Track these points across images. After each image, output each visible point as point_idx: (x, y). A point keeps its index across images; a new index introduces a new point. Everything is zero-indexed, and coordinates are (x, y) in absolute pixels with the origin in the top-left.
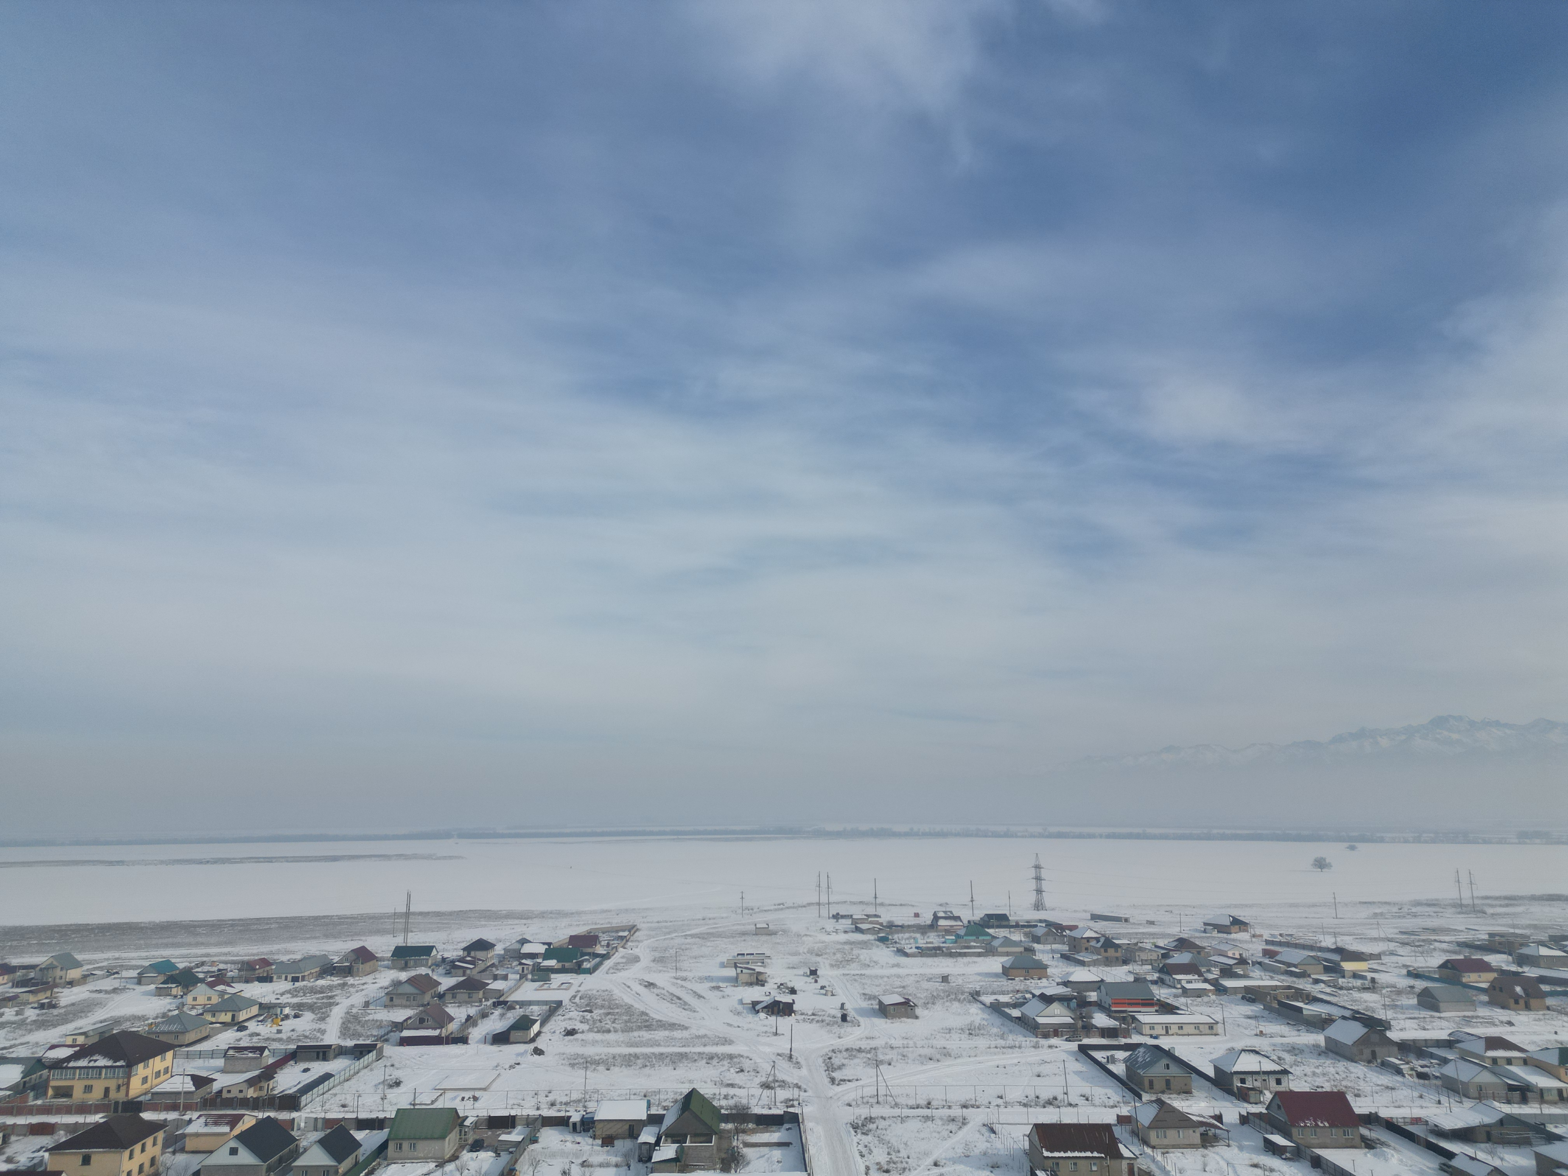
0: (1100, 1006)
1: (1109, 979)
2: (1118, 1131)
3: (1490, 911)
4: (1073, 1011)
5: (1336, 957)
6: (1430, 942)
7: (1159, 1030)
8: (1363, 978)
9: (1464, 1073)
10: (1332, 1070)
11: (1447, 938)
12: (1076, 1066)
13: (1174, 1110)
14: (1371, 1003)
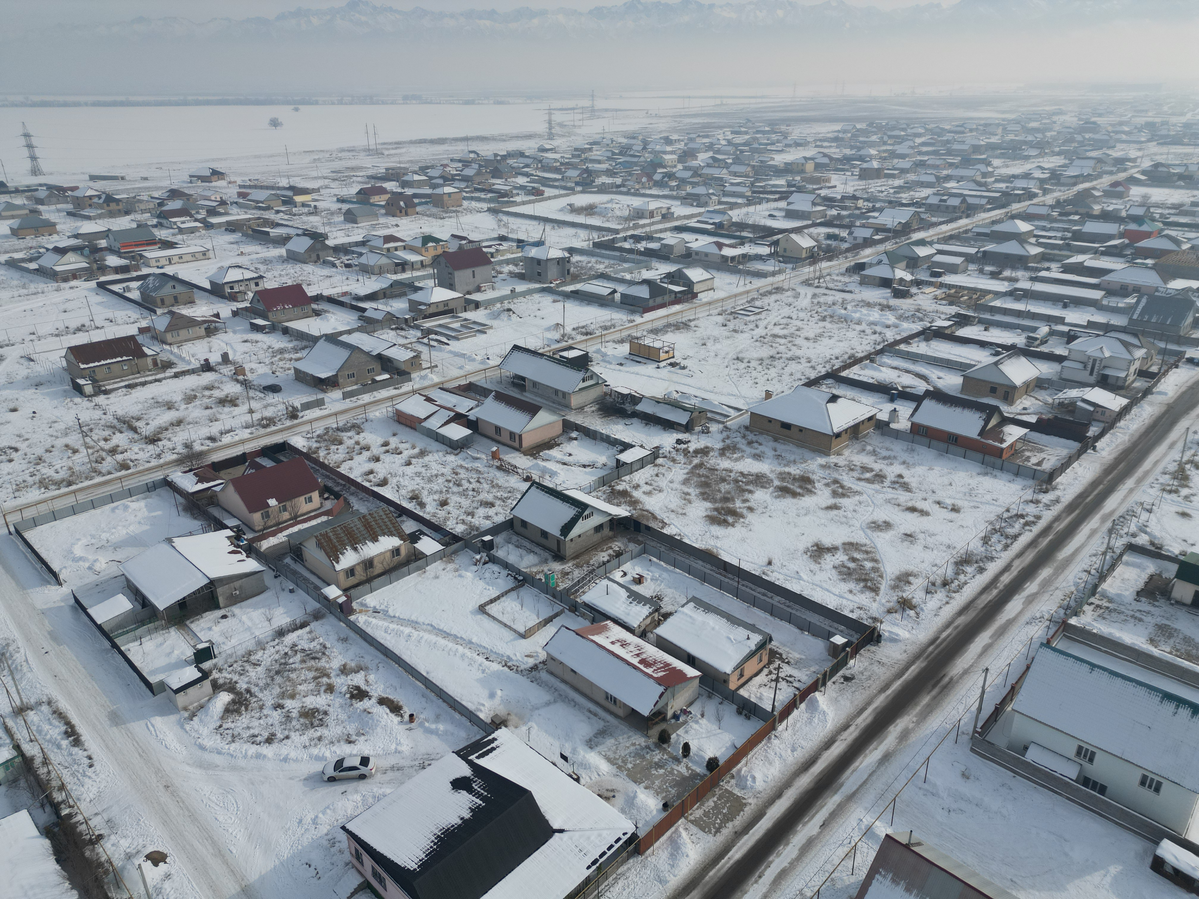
0: (110, 250)
1: (115, 228)
2: (140, 339)
3: (386, 152)
4: (87, 257)
5: (290, 193)
6: (350, 177)
7: (163, 262)
8: (309, 206)
9: (371, 259)
10: (292, 271)
11: (361, 174)
12: (97, 299)
13: (183, 316)
14: (315, 222)
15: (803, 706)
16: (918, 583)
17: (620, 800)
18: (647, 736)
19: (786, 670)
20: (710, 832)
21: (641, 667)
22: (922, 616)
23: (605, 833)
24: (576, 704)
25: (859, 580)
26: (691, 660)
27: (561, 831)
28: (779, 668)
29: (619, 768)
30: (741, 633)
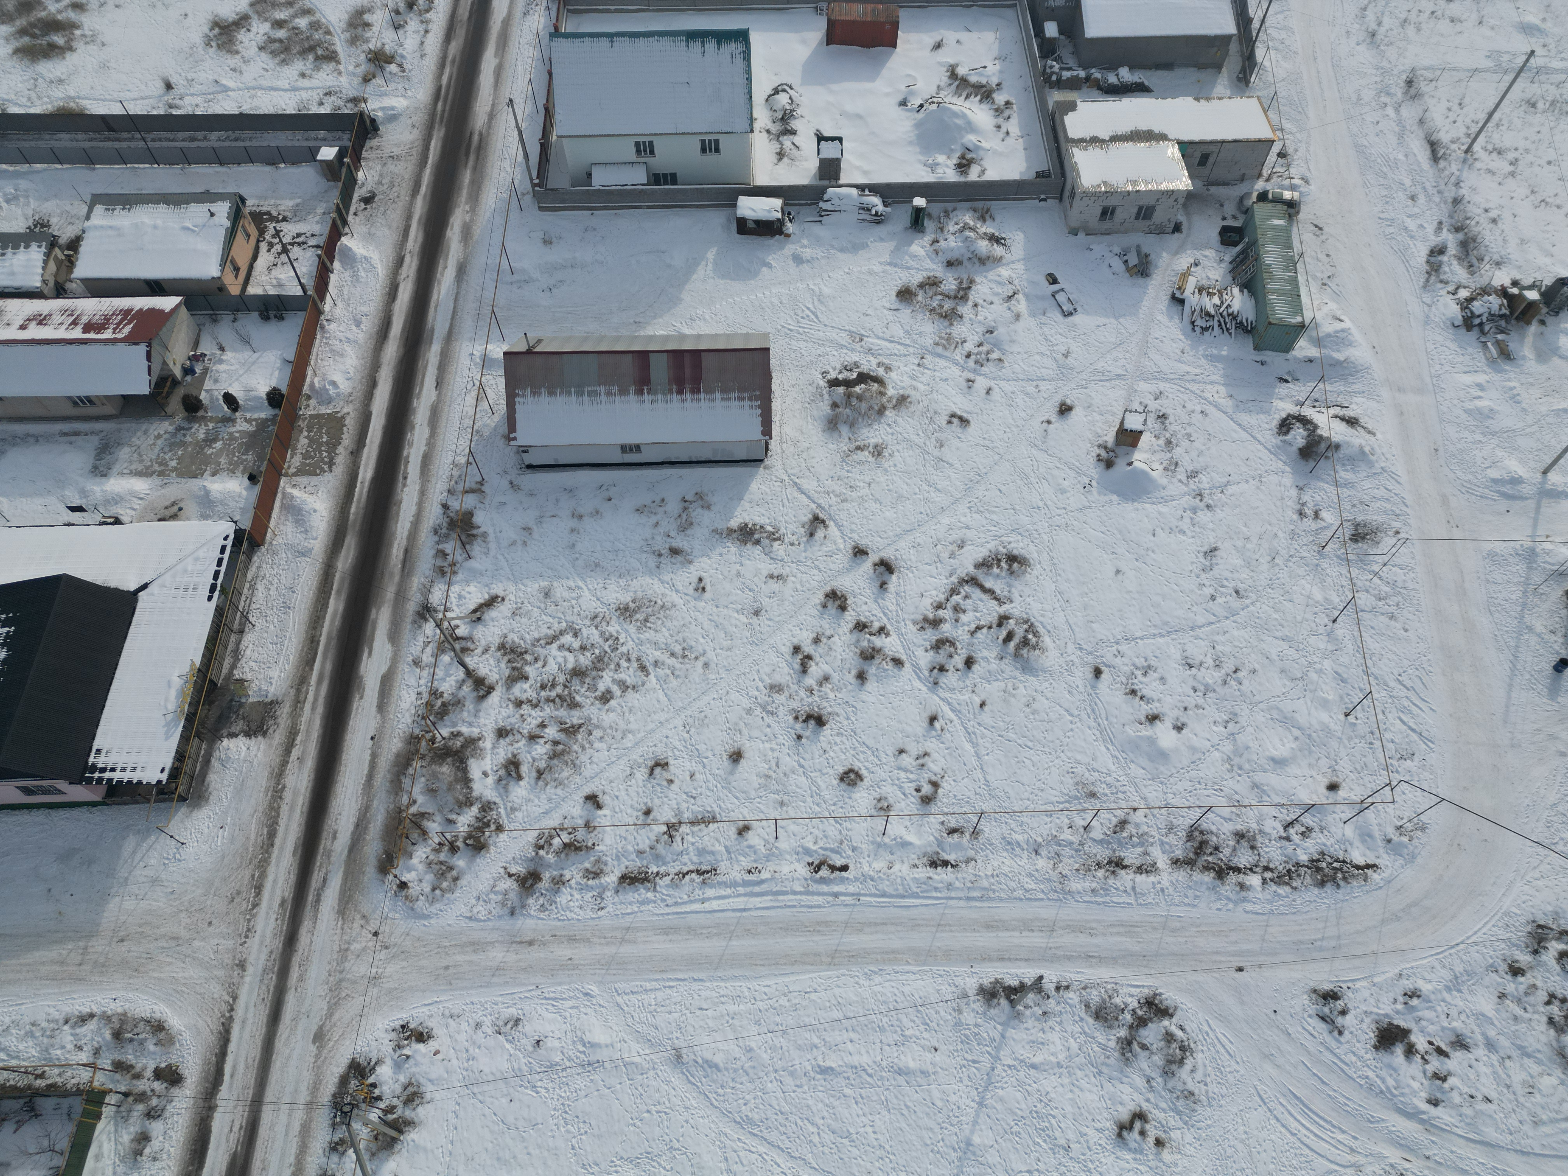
15: (337, 265)
16: (378, 19)
17: (190, 507)
18: (168, 416)
19: (289, 230)
20: (323, 471)
21: (92, 335)
22: (408, 66)
23: (201, 553)
24: (37, 439)
25: (303, 53)
26: (155, 287)
27: (144, 587)
28: (277, 233)
29: (161, 474)
30: (197, 212)
